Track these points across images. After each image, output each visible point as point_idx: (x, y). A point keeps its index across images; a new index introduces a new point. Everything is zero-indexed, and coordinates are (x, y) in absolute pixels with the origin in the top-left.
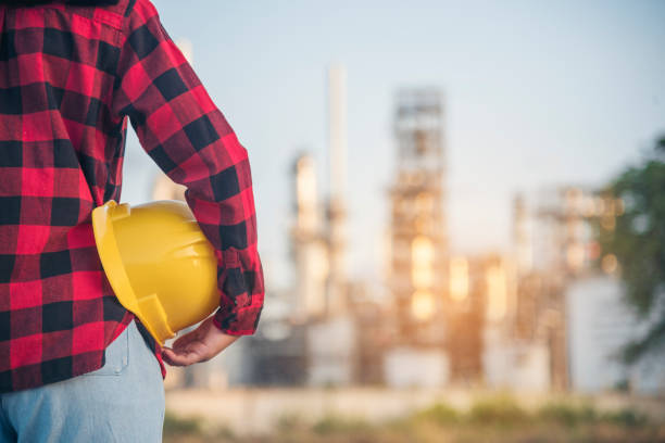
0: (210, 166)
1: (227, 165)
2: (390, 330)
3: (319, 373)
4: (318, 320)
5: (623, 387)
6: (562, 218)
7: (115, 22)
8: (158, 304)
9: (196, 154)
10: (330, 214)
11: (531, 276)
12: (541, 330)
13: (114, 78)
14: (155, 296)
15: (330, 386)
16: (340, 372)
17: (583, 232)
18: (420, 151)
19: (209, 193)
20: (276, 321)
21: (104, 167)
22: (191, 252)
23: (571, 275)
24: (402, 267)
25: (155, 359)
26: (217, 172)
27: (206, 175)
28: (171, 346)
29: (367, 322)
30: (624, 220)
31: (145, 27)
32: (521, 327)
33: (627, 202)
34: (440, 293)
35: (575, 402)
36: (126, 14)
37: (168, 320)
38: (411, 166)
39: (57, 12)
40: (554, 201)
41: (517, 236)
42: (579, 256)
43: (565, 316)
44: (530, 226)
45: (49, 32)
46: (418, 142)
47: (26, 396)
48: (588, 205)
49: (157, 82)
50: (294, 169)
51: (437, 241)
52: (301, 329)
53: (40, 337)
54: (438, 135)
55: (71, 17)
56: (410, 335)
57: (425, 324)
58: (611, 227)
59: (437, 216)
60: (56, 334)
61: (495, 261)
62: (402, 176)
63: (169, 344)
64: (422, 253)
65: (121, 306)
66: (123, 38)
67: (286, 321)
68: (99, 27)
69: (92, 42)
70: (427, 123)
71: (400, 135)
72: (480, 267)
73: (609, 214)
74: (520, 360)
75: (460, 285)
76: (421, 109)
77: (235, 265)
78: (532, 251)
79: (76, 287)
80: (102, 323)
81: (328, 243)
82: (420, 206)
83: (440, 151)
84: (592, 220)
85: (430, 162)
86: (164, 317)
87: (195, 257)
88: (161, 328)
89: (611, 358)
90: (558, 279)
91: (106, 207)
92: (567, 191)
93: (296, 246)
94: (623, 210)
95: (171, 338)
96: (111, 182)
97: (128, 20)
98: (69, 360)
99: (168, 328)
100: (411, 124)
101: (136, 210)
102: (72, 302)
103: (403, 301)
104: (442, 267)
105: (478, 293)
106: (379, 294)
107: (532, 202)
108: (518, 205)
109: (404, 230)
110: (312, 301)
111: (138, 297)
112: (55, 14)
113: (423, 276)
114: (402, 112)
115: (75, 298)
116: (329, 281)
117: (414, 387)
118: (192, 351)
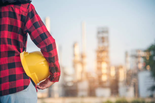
0: (46, 44)
1: (50, 43)
2: (97, 83)
3: (80, 93)
4: (80, 81)
5: (152, 96)
6: (137, 57)
7: (25, 10)
8: (36, 75)
9: (43, 41)
10: (82, 56)
11: (130, 70)
12: (132, 83)
13: (24, 23)
14: (35, 73)
15: (83, 97)
16: (85, 93)
17: (142, 60)
18: (103, 42)
19: (46, 50)
20: (70, 82)
21: (23, 44)
22: (43, 63)
23: (139, 70)
24: (99, 69)
25: (35, 88)
26: (47, 45)
27: (45, 46)
28: (39, 85)
29: (91, 82)
30: (151, 57)
31: (31, 12)
32: (127, 82)
33: (152, 53)
34: (108, 75)
35: (140, 100)
36: (27, 9)
37: (38, 78)
38: (101, 45)
39: (12, 7)
40: (135, 53)
41: (126, 61)
42: (141, 66)
43: (138, 80)
44: (129, 59)
45: (10, 12)
46: (103, 40)
47: (5, 96)
48: (142, 54)
49: (34, 24)
50: (74, 46)
51: (107, 63)
52: (76, 83)
53: (8, 83)
54: (107, 38)
55: (15, 9)
56: (102, 85)
57: (105, 82)
58: (148, 59)
59: (107, 57)
60: (12, 82)
61: (121, 67)
62: (99, 48)
63: (38, 84)
64: (104, 65)
65: (27, 75)
66: (26, 14)
67: (72, 82)
68: (21, 11)
69: (19, 15)
70: (105, 35)
71: (98, 38)
72: (118, 69)
73: (147, 56)
74: (127, 90)
75: (113, 73)
76: (103, 32)
77: (53, 66)
78: (130, 65)
79: (16, 71)
80: (23, 80)
81: (82, 63)
82: (104, 54)
83: (108, 41)
84: (144, 57)
85: (105, 44)
86: (37, 78)
87: (44, 64)
88: (36, 81)
89: (148, 89)
90: (136, 71)
91: (23, 53)
92: (138, 51)
93: (74, 64)
94: (151, 55)
95: (39, 83)
96: (24, 47)
97: (28, 10)
98: (15, 88)
99: (38, 81)
100: (101, 35)
101: (30, 54)
102: (15, 75)
103: (100, 77)
104: (109, 69)
105: (117, 75)
106: (94, 75)
107: (130, 53)
108: (126, 54)
109: (100, 60)
110: (78, 77)
111: (31, 73)
112: (11, 8)
113: (104, 71)
114: (99, 33)
115: (16, 74)
116: (82, 72)
117: (102, 97)
118: (44, 86)
